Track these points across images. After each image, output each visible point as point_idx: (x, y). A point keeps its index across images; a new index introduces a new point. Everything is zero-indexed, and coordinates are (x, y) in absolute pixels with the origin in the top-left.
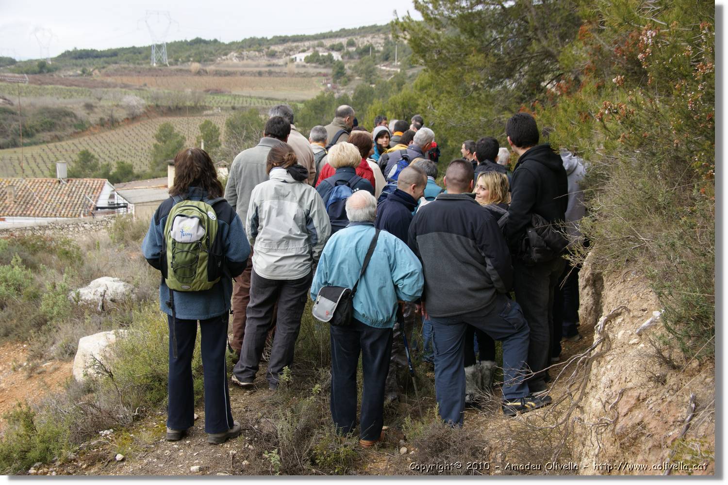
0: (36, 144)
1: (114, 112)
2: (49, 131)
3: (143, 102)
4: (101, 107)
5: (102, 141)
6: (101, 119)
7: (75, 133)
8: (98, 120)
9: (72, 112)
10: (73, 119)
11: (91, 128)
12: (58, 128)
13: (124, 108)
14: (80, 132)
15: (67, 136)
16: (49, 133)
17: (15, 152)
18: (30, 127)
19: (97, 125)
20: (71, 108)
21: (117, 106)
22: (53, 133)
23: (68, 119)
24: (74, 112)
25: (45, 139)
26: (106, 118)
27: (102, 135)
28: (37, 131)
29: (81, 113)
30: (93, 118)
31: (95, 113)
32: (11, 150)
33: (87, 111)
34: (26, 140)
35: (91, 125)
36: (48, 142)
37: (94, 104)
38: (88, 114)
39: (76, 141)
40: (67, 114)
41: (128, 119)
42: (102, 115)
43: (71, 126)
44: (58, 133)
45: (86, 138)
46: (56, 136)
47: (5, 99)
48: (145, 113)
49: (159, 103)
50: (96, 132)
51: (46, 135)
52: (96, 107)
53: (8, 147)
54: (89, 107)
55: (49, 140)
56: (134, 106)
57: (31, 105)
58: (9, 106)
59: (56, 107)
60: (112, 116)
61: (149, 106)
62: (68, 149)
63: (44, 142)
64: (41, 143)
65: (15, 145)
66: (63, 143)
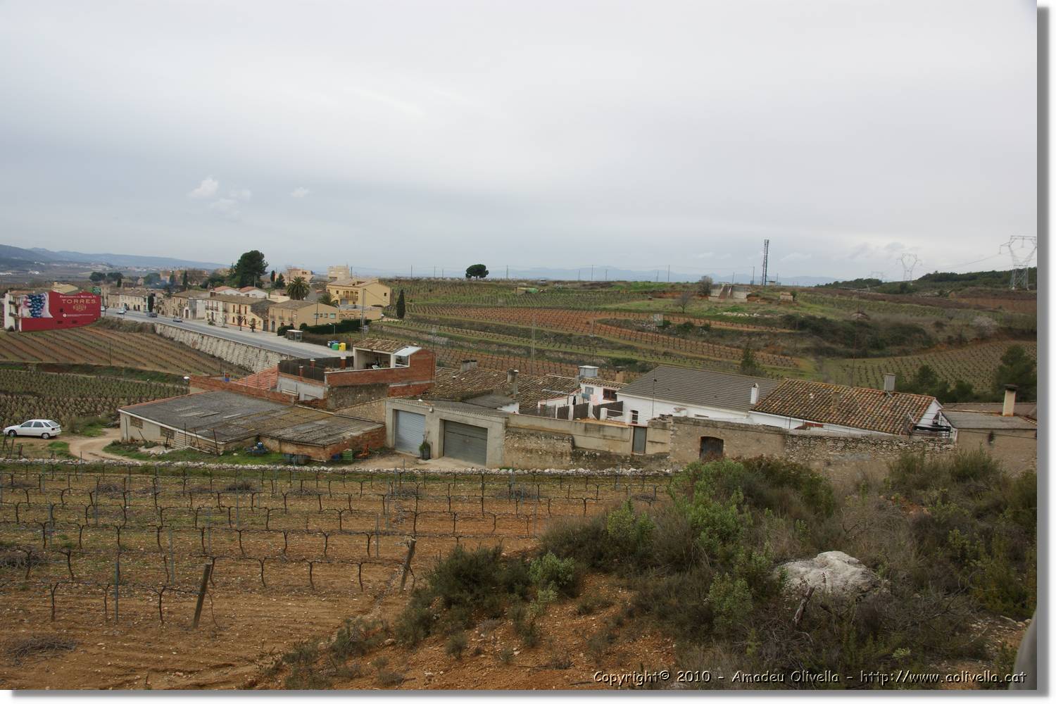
0: (884, 356)
1: (963, 331)
2: (898, 345)
3: (995, 323)
4: (950, 325)
5: (947, 358)
6: (950, 337)
7: (922, 348)
8: (946, 337)
9: (922, 329)
10: (922, 336)
11: (938, 346)
12: (907, 342)
13: (974, 328)
14: (927, 349)
15: (914, 351)
16: (898, 347)
17: (864, 362)
18: (881, 340)
19: (945, 342)
20: (922, 325)
21: (968, 325)
22: (901, 347)
23: (917, 335)
24: (924, 329)
25: (893, 353)
26: (955, 337)
27: (949, 352)
28: (888, 345)
29: (930, 330)
30: (941, 336)
31: (944, 331)
32: (862, 360)
33: (937, 329)
34: (876, 352)
35: (939, 342)
36: (895, 355)
37: (945, 323)
38: (937, 332)
39: (922, 357)
40: (919, 331)
41: (977, 339)
42: (951, 334)
43: (919, 342)
44: (906, 348)
45: (932, 354)
46: (904, 350)
47: (864, 314)
48: (995, 334)
49: (1012, 326)
50: (943, 349)
51: (895, 349)
52: (946, 326)
53: (859, 357)
54: (939, 325)
55: (897, 353)
56: (984, 327)
57: (885, 320)
58: (866, 320)
59: (908, 323)
60: (960, 335)
61: (1001, 328)
62: (913, 363)
63: (891, 355)
64: (889, 356)
65: (865, 355)
66: (909, 357)
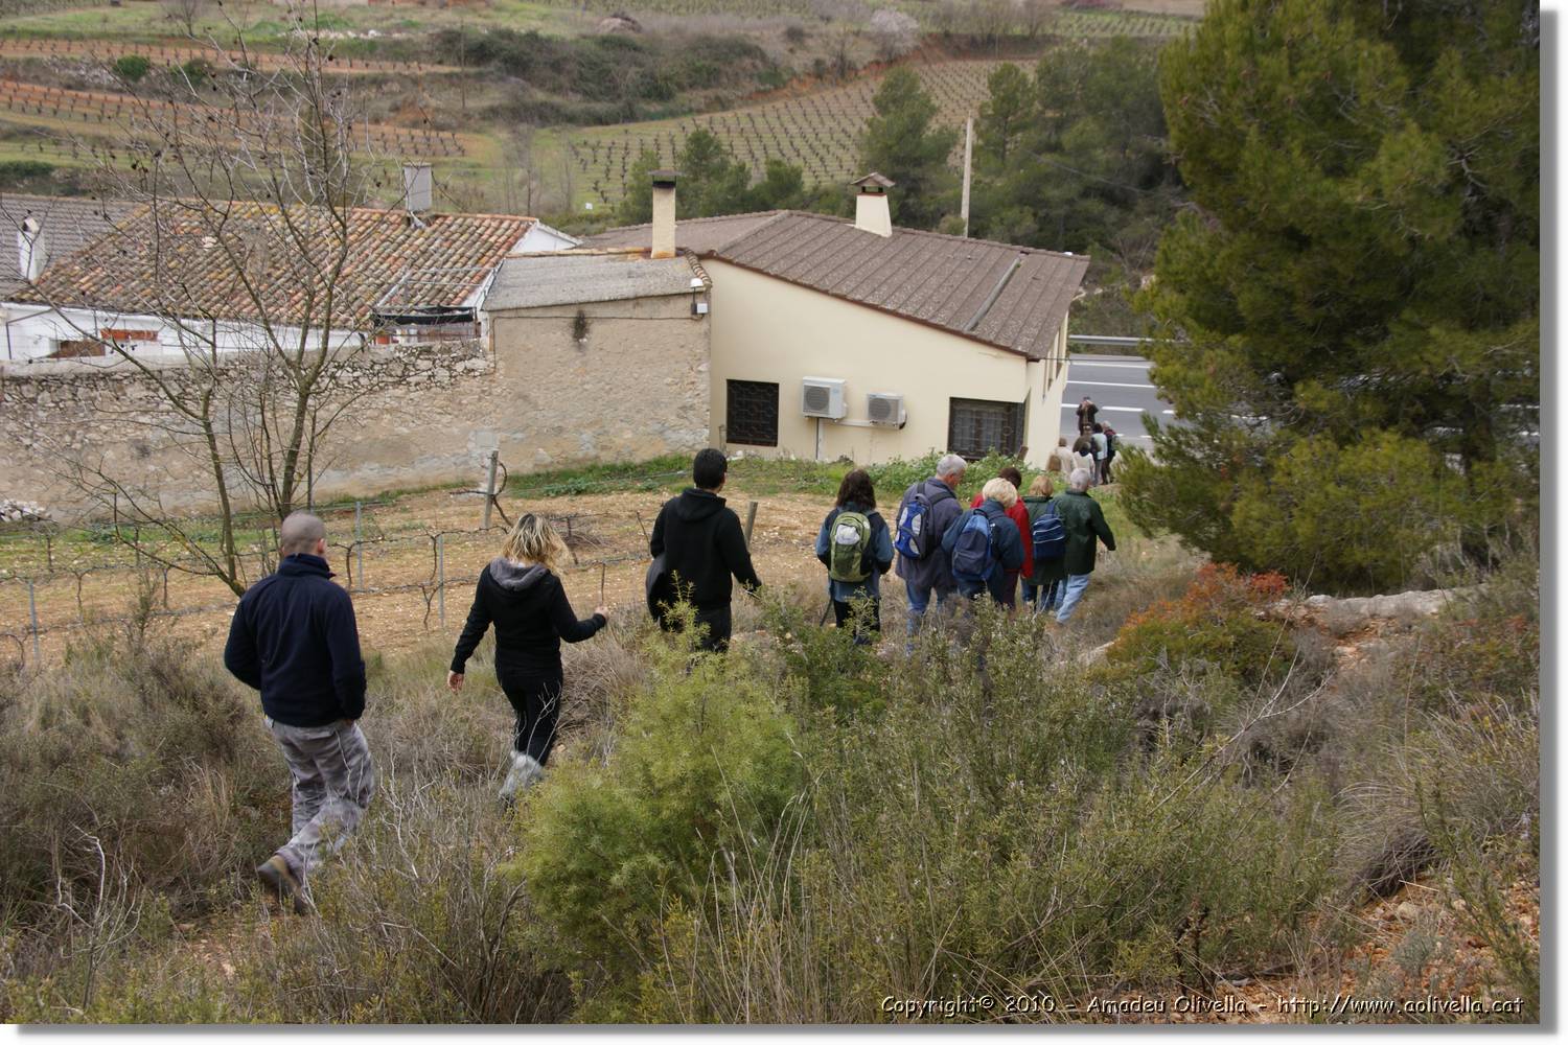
0: (673, 114)
1: (847, 46)
2: (705, 87)
3: (913, 25)
4: (821, 35)
5: (810, 110)
6: (818, 63)
7: (759, 92)
8: (811, 63)
9: (757, 48)
10: (758, 63)
11: (795, 83)
12: (725, 80)
13: (870, 39)
14: (769, 91)
15: (742, 98)
16: (703, 93)
17: (626, 131)
18: (666, 79)
19: (809, 75)
20: (757, 38)
21: (857, 34)
22: (711, 93)
23: (747, 61)
24: (763, 46)
25: (693, 105)
26: (829, 61)
27: (816, 97)
28: (682, 88)
29: (776, 48)
30: (800, 61)
31: (807, 49)
32: (620, 128)
33: (791, 46)
34: (655, 107)
35: (794, 74)
36: (700, 112)
37: (807, 31)
38: (791, 51)
39: (756, 111)
40: (748, 50)
41: (878, 63)
42: (822, 56)
43: (751, 76)
44: (722, 93)
45: (780, 105)
46: (718, 99)
47: (627, 19)
48: (917, 48)
49: (952, 30)
50: (805, 90)
51: (698, 97)
52: (811, 36)
53: (616, 122)
54: (795, 35)
55: (702, 106)
56: (893, 35)
57: (677, 30)
58: (631, 35)
59: (726, 34)
60: (842, 58)
61: (930, 35)
62: (733, 127)
63: (691, 111)
64: (684, 113)
65: (630, 117)
66: (729, 115)
